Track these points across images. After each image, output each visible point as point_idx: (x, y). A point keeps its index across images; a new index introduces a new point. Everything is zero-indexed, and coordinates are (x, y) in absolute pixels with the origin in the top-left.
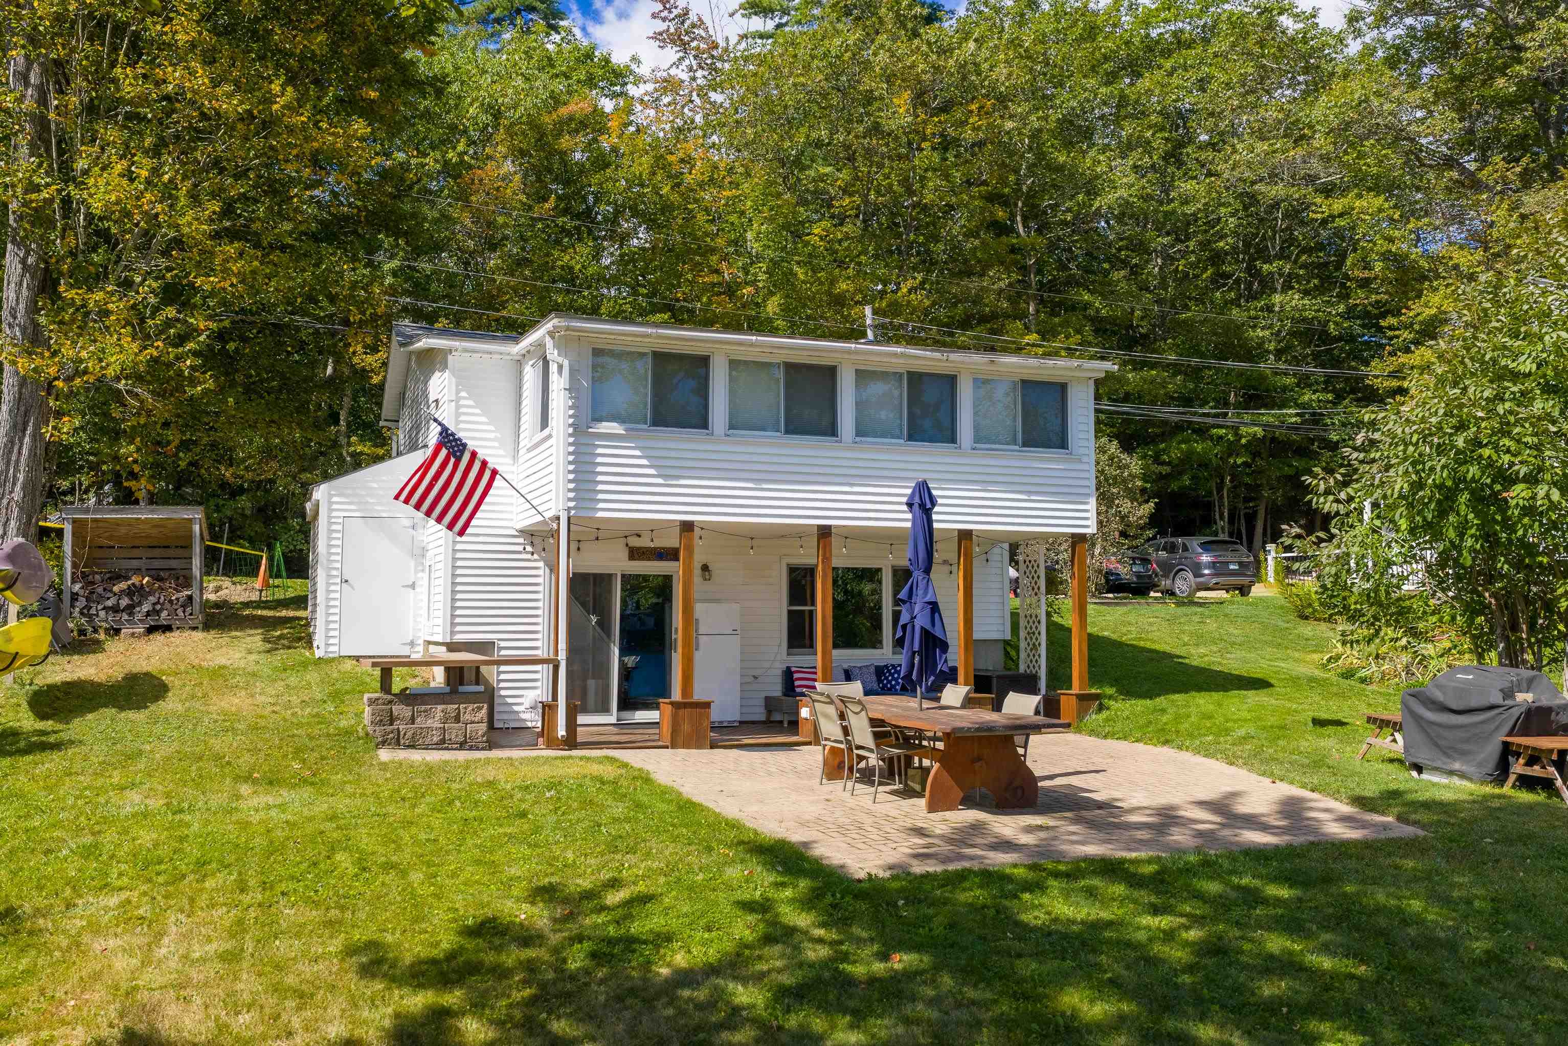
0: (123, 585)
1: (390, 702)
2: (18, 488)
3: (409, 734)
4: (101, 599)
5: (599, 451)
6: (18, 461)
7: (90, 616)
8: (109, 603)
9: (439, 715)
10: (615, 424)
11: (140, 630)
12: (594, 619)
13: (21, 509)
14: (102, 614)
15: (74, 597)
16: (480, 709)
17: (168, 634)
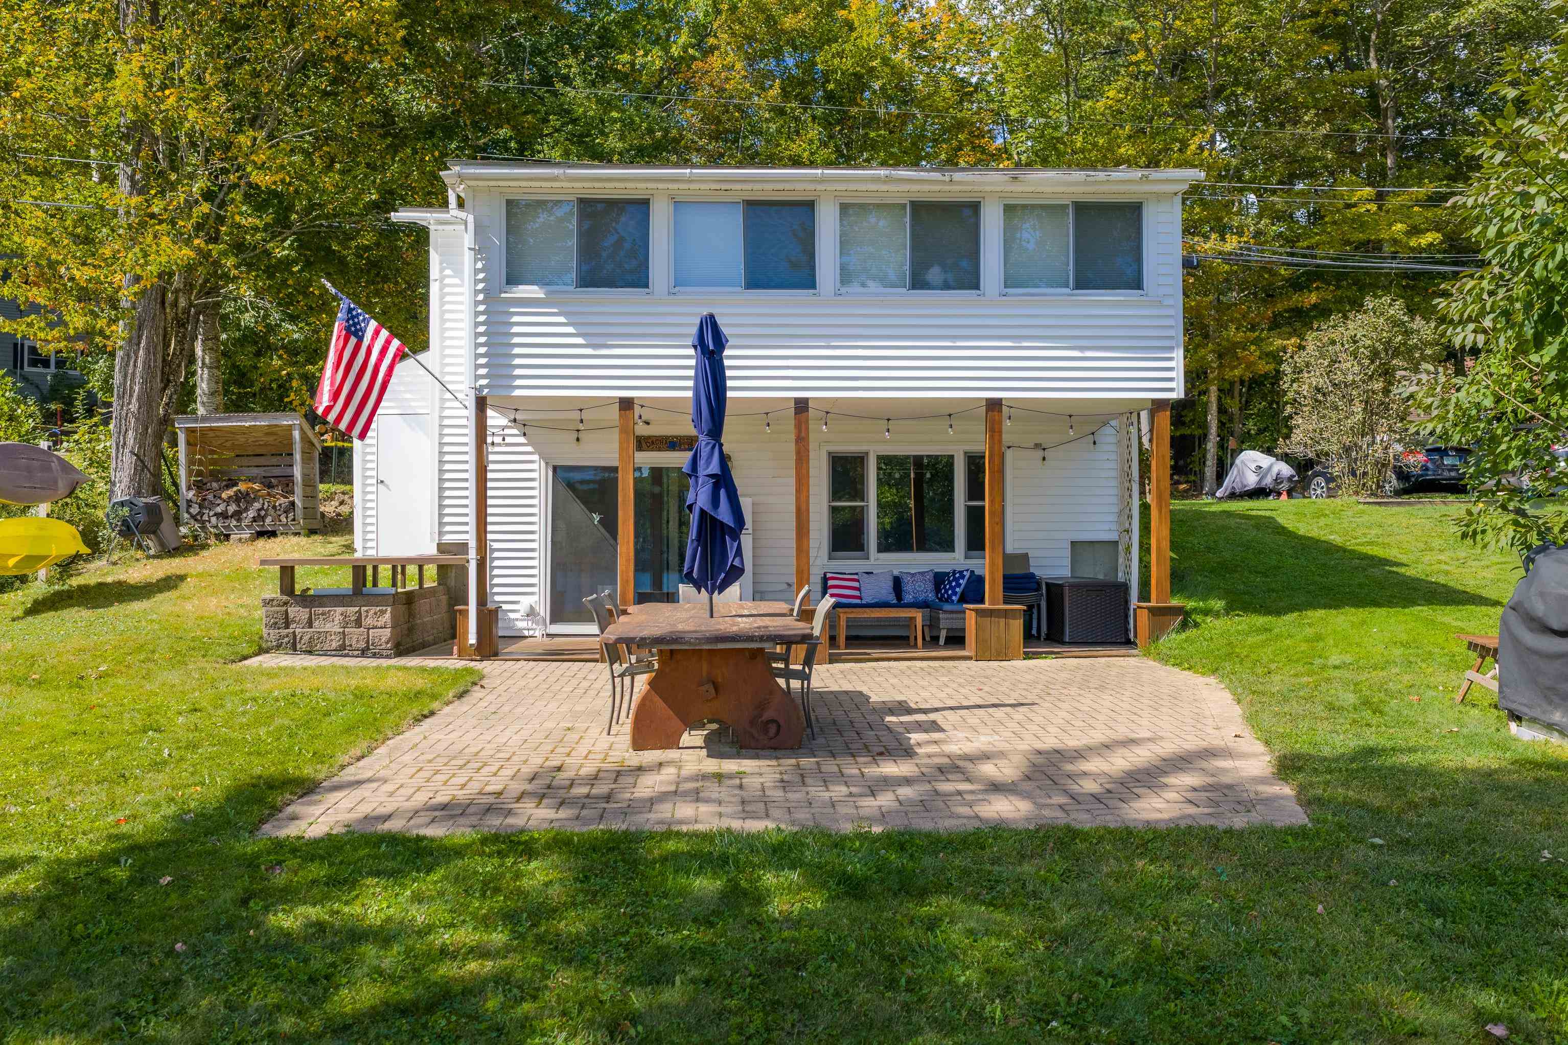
0: (231, 492)
1: (285, 604)
2: (134, 400)
3: (306, 638)
4: (213, 505)
5: (515, 319)
6: (134, 374)
7: (203, 522)
8: (219, 510)
9: (338, 618)
10: (535, 288)
11: (246, 534)
12: (596, 518)
13: (137, 419)
14: (214, 520)
15: (189, 503)
16: (383, 612)
17: (273, 539)
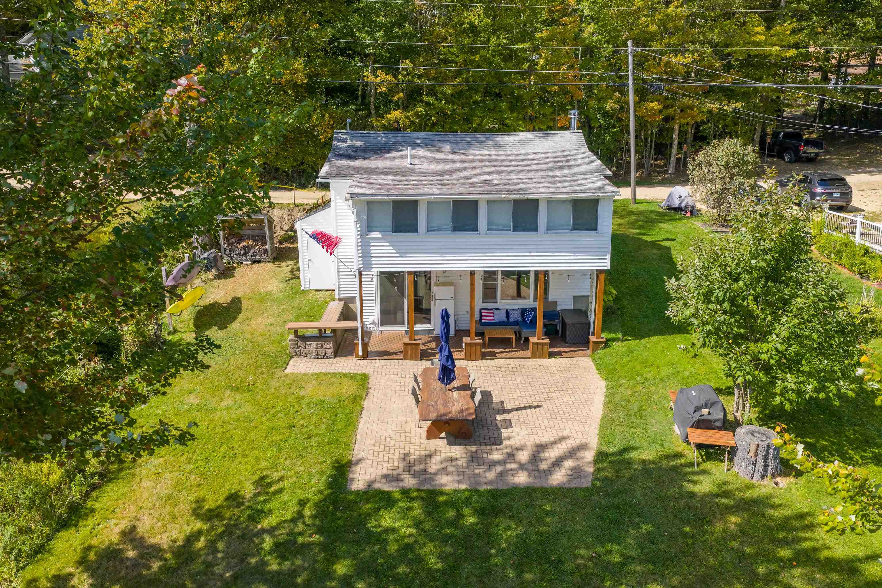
0: (241, 245)
1: (297, 341)
3: (304, 352)
7: (231, 257)
9: (315, 345)
10: (378, 233)
11: (249, 262)
12: (396, 289)
14: (235, 256)
15: (225, 250)
16: (330, 343)
17: (260, 265)
